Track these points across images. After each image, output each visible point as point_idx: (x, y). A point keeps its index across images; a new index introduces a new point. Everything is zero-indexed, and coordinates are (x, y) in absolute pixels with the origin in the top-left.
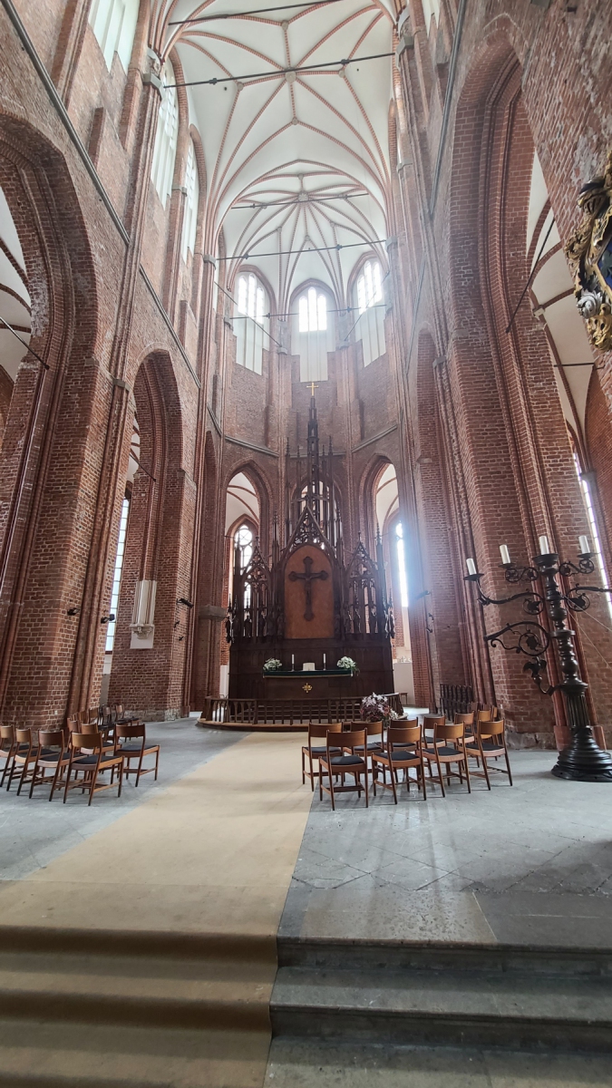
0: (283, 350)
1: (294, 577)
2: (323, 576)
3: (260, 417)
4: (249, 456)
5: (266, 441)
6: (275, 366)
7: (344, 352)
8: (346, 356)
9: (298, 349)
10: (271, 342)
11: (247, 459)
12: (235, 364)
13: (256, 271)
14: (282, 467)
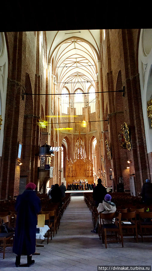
0: (72, 107)
3: (67, 125)
5: (69, 131)
6: (70, 112)
7: (86, 109)
8: (86, 110)
9: (75, 106)
10: (69, 105)
11: (65, 136)
12: (62, 113)
13: (66, 87)
14: (72, 137)
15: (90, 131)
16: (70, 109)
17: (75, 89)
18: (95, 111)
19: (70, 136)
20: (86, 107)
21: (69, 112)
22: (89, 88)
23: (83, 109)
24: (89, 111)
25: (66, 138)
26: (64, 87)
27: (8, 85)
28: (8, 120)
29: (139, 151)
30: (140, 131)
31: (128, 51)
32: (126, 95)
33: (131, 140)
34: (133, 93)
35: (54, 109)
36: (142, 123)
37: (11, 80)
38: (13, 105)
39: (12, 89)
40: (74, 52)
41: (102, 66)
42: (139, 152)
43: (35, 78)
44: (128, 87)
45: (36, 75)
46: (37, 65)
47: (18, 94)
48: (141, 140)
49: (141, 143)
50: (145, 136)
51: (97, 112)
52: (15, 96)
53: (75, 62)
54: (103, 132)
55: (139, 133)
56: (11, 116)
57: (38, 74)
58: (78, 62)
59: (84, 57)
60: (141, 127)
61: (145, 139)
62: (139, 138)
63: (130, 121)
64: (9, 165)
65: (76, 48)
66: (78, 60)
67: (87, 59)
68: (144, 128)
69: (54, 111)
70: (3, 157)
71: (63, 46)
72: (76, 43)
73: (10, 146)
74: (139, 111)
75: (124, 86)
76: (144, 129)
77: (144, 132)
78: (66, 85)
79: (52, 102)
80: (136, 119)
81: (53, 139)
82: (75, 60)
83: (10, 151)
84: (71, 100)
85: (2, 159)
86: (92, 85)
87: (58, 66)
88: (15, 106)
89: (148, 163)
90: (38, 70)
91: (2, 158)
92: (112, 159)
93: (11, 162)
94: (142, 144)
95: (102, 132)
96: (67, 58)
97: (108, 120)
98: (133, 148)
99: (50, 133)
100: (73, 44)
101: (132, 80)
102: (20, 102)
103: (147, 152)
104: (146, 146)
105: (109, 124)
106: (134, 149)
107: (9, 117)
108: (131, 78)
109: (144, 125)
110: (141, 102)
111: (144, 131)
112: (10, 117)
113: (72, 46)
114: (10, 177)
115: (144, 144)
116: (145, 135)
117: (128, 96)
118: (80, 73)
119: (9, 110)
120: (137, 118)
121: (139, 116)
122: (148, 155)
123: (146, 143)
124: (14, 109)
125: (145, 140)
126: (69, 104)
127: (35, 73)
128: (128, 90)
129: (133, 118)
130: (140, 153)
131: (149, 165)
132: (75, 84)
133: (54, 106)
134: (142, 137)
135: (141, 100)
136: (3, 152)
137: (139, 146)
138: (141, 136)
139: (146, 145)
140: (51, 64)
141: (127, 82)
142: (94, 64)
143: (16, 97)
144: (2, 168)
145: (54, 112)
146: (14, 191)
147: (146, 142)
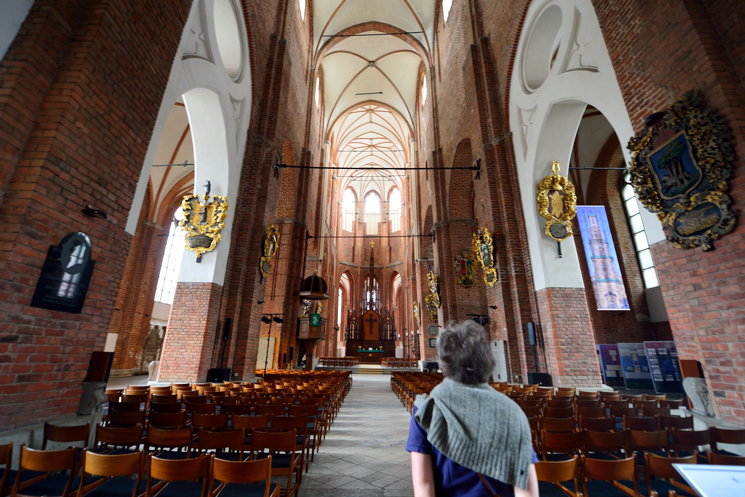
0: (361, 222)
1: (367, 320)
2: (376, 320)
3: (351, 251)
4: (347, 268)
5: (353, 261)
6: (357, 229)
7: (384, 224)
8: (385, 226)
9: (366, 220)
10: (356, 217)
11: (346, 270)
12: (343, 230)
13: (351, 187)
14: (359, 270)
15: (390, 262)
16: (357, 224)
17: (368, 190)
18: (399, 230)
19: (355, 269)
20: (384, 221)
21: (355, 229)
22: (391, 190)
23: (380, 225)
24: (389, 229)
25: (347, 272)
26: (348, 187)
27: (248, 143)
28: (243, 212)
29: (518, 287)
30: (516, 244)
31: (487, 93)
32: (485, 175)
33: (498, 263)
34: (501, 171)
35: (331, 220)
36: (521, 229)
37: (254, 135)
38: (255, 182)
39: (255, 152)
40: (369, 127)
41: (419, 147)
42: (516, 289)
43: (302, 154)
44: (487, 160)
45: (304, 150)
46: (306, 133)
47: (268, 163)
48: (519, 264)
49: (520, 269)
50: (529, 256)
51: (402, 231)
52: (261, 167)
53: (370, 146)
54: (419, 260)
55: (516, 250)
56: (248, 204)
57: (308, 148)
58: (374, 146)
59: (386, 138)
60: (518, 236)
61: (530, 261)
62: (515, 260)
63: (495, 225)
64: (237, 305)
65: (373, 121)
66: (375, 142)
67: (391, 142)
68: (526, 238)
69: (330, 223)
70: (225, 288)
71: (352, 117)
72: (372, 114)
73: (243, 265)
74: (513, 205)
75: (477, 159)
76: (527, 241)
77: (528, 247)
78: (352, 184)
79: (327, 206)
80: (508, 221)
81: (326, 271)
82: (369, 142)
83: (241, 276)
84: (358, 209)
85: (223, 293)
86: (395, 186)
87: (340, 149)
88: (259, 186)
89: (538, 312)
90: (308, 142)
91: (223, 289)
92: (439, 308)
93: (243, 300)
94: (522, 272)
95: (417, 260)
96: (355, 139)
97: (434, 235)
98: (502, 280)
99: (322, 259)
100: (368, 114)
101: (497, 146)
102: (271, 178)
103: (534, 288)
104: (532, 276)
105: (436, 241)
106: (505, 282)
107: (244, 206)
108: (494, 142)
109: (526, 233)
110: (518, 186)
111: (527, 244)
112: (246, 206)
113: (367, 117)
114: (238, 333)
115: (525, 272)
116: (529, 253)
117: (488, 176)
118: (377, 165)
119: (246, 191)
120: (511, 218)
121: (515, 216)
122: (538, 296)
123: (531, 270)
124: (256, 191)
125: (530, 264)
126: (354, 215)
127: (302, 145)
128: (488, 165)
129: (500, 220)
130: (518, 291)
131: (539, 316)
132: (367, 182)
133: (331, 215)
134: (522, 258)
135: (518, 184)
136: (227, 277)
137: (517, 276)
138: (519, 255)
139: (532, 273)
140: (329, 142)
141: (485, 151)
142: (401, 149)
143: (263, 167)
144: (222, 310)
145: (330, 225)
146: (246, 363)
147: (531, 267)
